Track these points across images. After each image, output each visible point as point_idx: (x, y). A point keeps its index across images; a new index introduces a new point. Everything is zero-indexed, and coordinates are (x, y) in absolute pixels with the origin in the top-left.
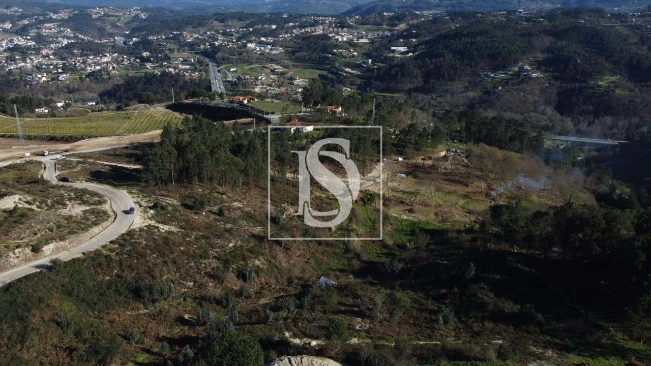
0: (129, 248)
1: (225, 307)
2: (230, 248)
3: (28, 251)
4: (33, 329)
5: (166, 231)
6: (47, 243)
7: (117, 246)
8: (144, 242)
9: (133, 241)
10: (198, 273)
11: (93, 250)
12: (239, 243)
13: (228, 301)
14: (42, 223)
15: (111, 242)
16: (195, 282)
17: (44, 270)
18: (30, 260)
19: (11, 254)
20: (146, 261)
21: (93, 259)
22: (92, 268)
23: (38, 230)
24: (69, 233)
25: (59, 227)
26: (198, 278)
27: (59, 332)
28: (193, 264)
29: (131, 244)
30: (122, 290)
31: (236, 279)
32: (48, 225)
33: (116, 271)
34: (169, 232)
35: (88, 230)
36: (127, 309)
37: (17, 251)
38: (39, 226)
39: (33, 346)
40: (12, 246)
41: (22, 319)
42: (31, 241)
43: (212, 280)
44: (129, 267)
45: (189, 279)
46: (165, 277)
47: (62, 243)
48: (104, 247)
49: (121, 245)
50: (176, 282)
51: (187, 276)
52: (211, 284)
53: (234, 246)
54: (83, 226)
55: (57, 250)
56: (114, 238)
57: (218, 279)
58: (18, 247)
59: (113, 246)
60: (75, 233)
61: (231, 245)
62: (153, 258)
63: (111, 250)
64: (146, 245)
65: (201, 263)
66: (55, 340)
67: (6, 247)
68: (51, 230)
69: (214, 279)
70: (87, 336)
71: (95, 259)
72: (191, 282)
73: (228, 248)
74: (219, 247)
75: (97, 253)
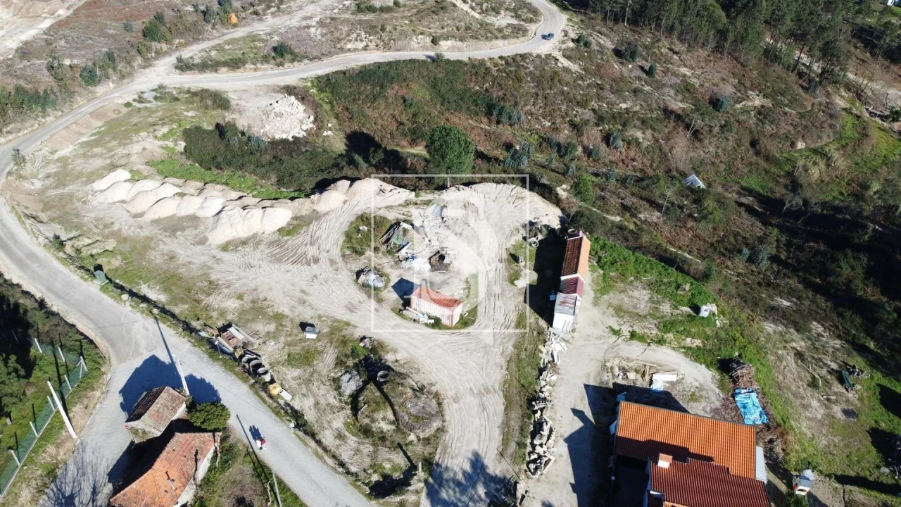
0: (512, 69)
1: (561, 157)
2: (621, 108)
3: (428, 40)
4: (384, 96)
5: (563, 67)
6: (447, 38)
7: (503, 63)
8: (532, 69)
9: (522, 63)
10: (563, 117)
11: (479, 58)
12: (637, 108)
13: (566, 151)
14: (454, 19)
15: (501, 58)
16: (553, 123)
17: (429, 60)
18: (427, 49)
19: (414, 38)
20: (520, 86)
21: (474, 66)
22: (469, 74)
23: (448, 25)
24: (472, 37)
25: (467, 28)
26: (558, 121)
27: (401, 107)
28: (564, 107)
29: (518, 66)
30: (479, 102)
31: (600, 140)
32: (458, 24)
33: (487, 85)
34: (567, 70)
35: (491, 40)
36: (472, 118)
37: (420, 37)
38: (449, 22)
39: (378, 109)
40: (418, 31)
41: (382, 87)
42: (436, 32)
43: (571, 129)
44: (500, 85)
45: (549, 118)
46: (528, 107)
47: (460, 44)
48: (491, 59)
49: (507, 63)
50: (535, 116)
51: (549, 115)
52: (566, 132)
53: (627, 109)
54: (489, 35)
55: (453, 49)
56: (505, 55)
57: (578, 130)
58: (422, 34)
59: (500, 62)
60: (477, 38)
61: (624, 106)
62: (529, 86)
63: (496, 65)
64: (531, 73)
65: (573, 110)
66: (396, 112)
67: (414, 31)
68: (458, 29)
69: (574, 128)
70: (421, 120)
71: (477, 68)
72: (549, 121)
73: (618, 107)
74: (607, 104)
75: (482, 62)
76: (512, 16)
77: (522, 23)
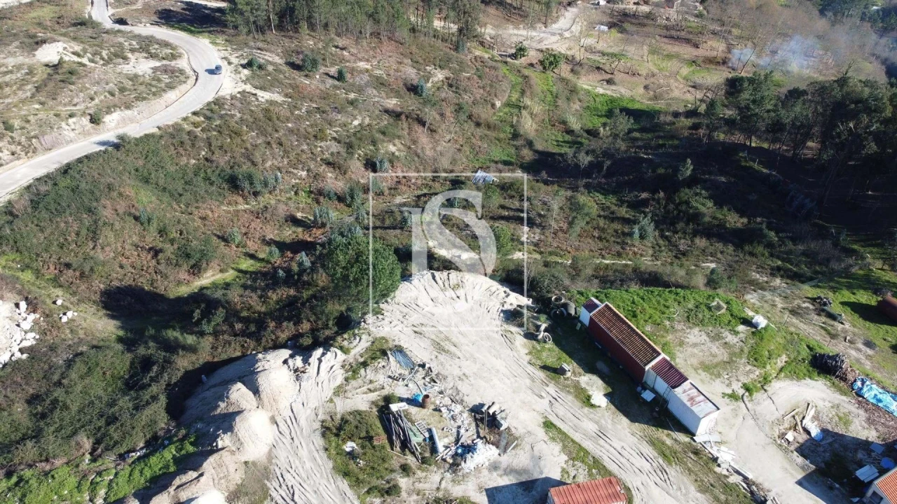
0: (218, 122)
1: (349, 206)
2: (355, 127)
3: (85, 121)
4: (105, 224)
5: (267, 101)
6: (109, 112)
7: (202, 119)
8: (239, 115)
9: (223, 112)
10: (313, 159)
11: (170, 123)
12: (367, 121)
13: (352, 198)
14: (98, 83)
15: (195, 113)
16: (308, 171)
17: (110, 149)
18: (89, 134)
19: (63, 125)
20: (243, 141)
21: (172, 136)
22: (172, 148)
23: (95, 93)
24: (137, 99)
25: (122, 90)
26: (312, 166)
27: (138, 228)
28: (305, 147)
29: (221, 117)
30: (213, 179)
31: (363, 169)
32: (107, 87)
33: (203, 153)
34: (271, 103)
35: (161, 96)
36: (222, 203)
37: (71, 121)
38: (95, 89)
39: (109, 245)
40: (63, 114)
41: (90, 211)
42: (87, 108)
43: (332, 169)
44: (221, 148)
45: (300, 166)
46: (269, 164)
47: (128, 112)
48: (185, 119)
49: (208, 118)
50: (284, 171)
51: (297, 163)
52: (330, 175)
53: (360, 125)
54: (154, 89)
55: (124, 121)
56: (197, 108)
57: (339, 168)
58: (71, 116)
59: (197, 119)
60: (144, 99)
61: (356, 123)
62: (251, 136)
63: (195, 125)
64: (241, 119)
65: (316, 146)
66: (135, 239)
67: (56, 115)
68: (112, 94)
69: (334, 168)
70: (174, 234)
71: (174, 136)
72: (303, 170)
73: (353, 126)
74: (340, 126)
75: (177, 128)
76: (147, 58)
77: (165, 62)
